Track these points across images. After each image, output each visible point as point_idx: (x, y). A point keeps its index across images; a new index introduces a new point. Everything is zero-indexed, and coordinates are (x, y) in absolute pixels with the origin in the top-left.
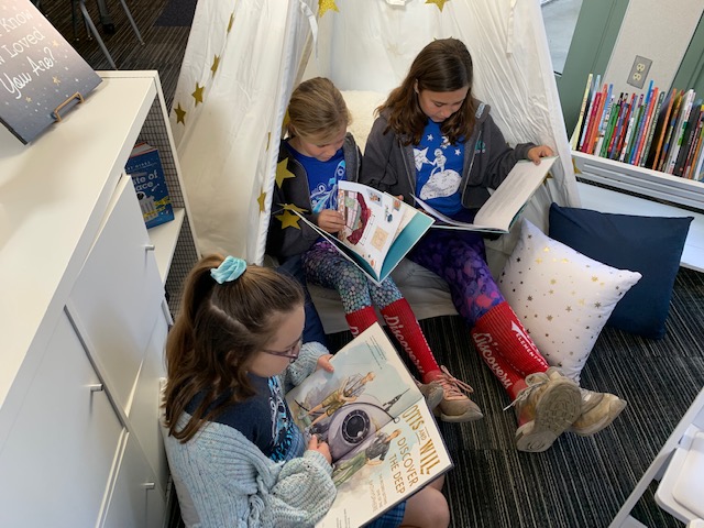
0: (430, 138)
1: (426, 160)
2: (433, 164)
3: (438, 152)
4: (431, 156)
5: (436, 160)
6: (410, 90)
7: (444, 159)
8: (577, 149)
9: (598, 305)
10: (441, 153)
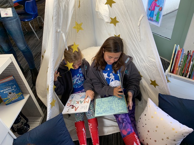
0: (109, 69)
1: (107, 77)
2: (110, 78)
3: (111, 74)
4: (109, 75)
5: (111, 77)
6: (102, 51)
7: (113, 77)
8: (170, 72)
9: (175, 140)
10: (112, 74)
